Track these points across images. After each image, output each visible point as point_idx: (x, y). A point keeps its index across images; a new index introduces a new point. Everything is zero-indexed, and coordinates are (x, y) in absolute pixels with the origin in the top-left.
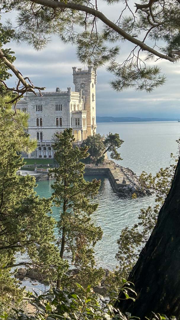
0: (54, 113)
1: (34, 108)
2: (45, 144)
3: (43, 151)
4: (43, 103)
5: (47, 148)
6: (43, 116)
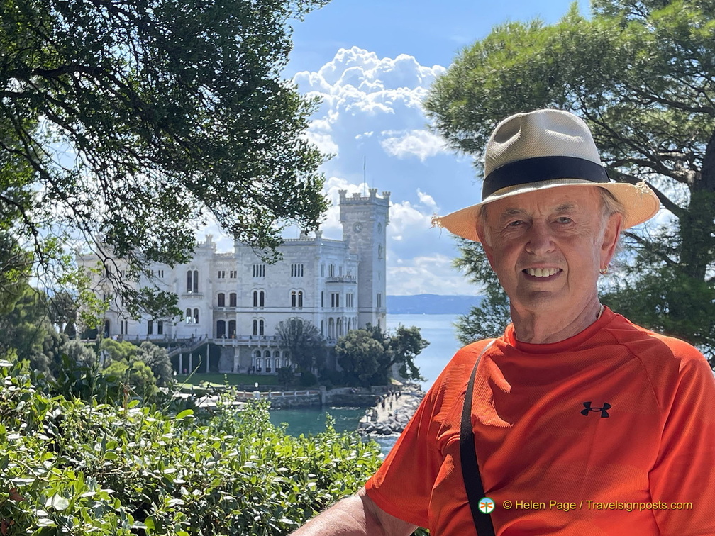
0: (289, 281)
1: (249, 270)
2: (269, 344)
3: (263, 358)
5: (272, 353)
6: (265, 286)
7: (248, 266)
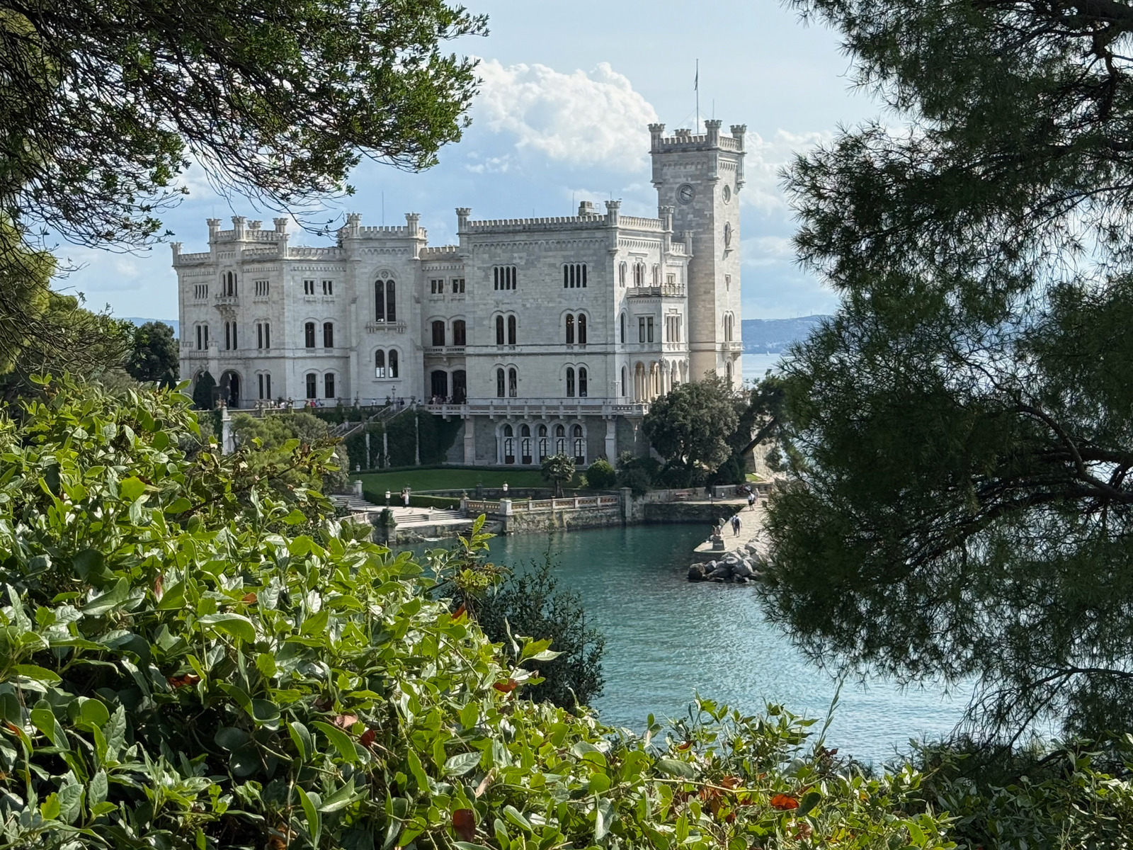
0: (560, 296)
1: (487, 277)
2: (526, 412)
3: (517, 439)
4: (519, 259)
5: (532, 427)
6: (517, 307)
7: (485, 270)
